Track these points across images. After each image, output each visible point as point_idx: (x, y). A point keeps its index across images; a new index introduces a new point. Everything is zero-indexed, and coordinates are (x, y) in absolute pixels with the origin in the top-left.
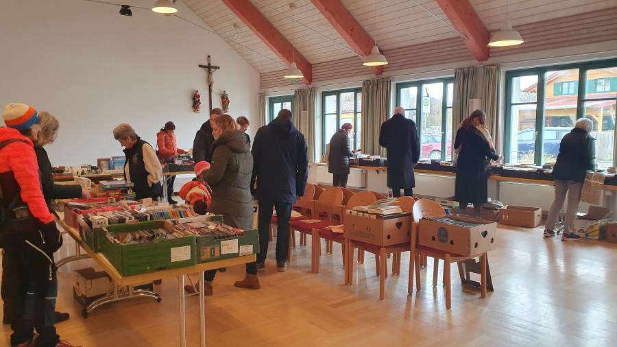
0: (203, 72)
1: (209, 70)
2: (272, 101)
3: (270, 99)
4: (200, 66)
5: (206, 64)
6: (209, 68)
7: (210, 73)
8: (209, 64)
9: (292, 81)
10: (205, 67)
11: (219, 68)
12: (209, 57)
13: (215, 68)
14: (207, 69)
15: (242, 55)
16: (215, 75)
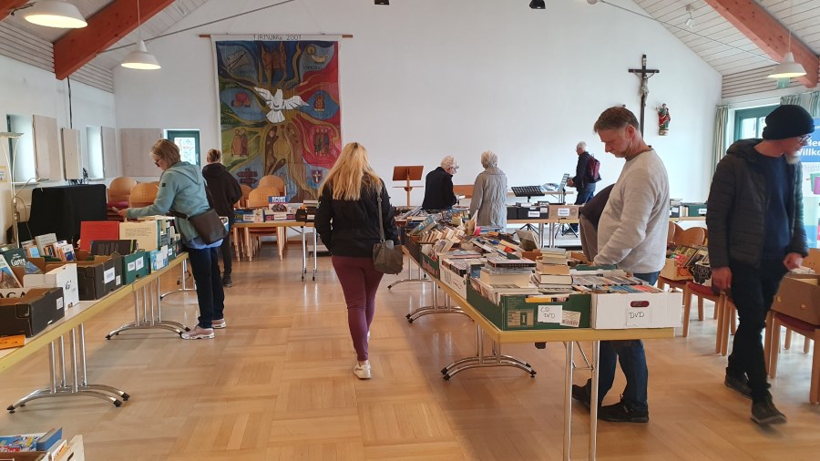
0: (634, 80)
1: (644, 75)
2: (740, 116)
3: (737, 112)
4: (631, 71)
5: (640, 67)
6: (643, 73)
7: (644, 80)
8: (644, 67)
9: (780, 83)
10: (637, 71)
11: (658, 71)
12: (644, 56)
13: (653, 71)
14: (640, 74)
15: (695, 50)
16: (652, 81)
